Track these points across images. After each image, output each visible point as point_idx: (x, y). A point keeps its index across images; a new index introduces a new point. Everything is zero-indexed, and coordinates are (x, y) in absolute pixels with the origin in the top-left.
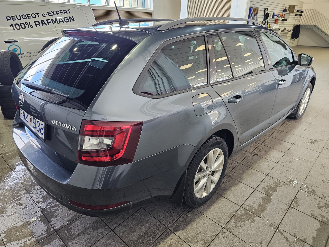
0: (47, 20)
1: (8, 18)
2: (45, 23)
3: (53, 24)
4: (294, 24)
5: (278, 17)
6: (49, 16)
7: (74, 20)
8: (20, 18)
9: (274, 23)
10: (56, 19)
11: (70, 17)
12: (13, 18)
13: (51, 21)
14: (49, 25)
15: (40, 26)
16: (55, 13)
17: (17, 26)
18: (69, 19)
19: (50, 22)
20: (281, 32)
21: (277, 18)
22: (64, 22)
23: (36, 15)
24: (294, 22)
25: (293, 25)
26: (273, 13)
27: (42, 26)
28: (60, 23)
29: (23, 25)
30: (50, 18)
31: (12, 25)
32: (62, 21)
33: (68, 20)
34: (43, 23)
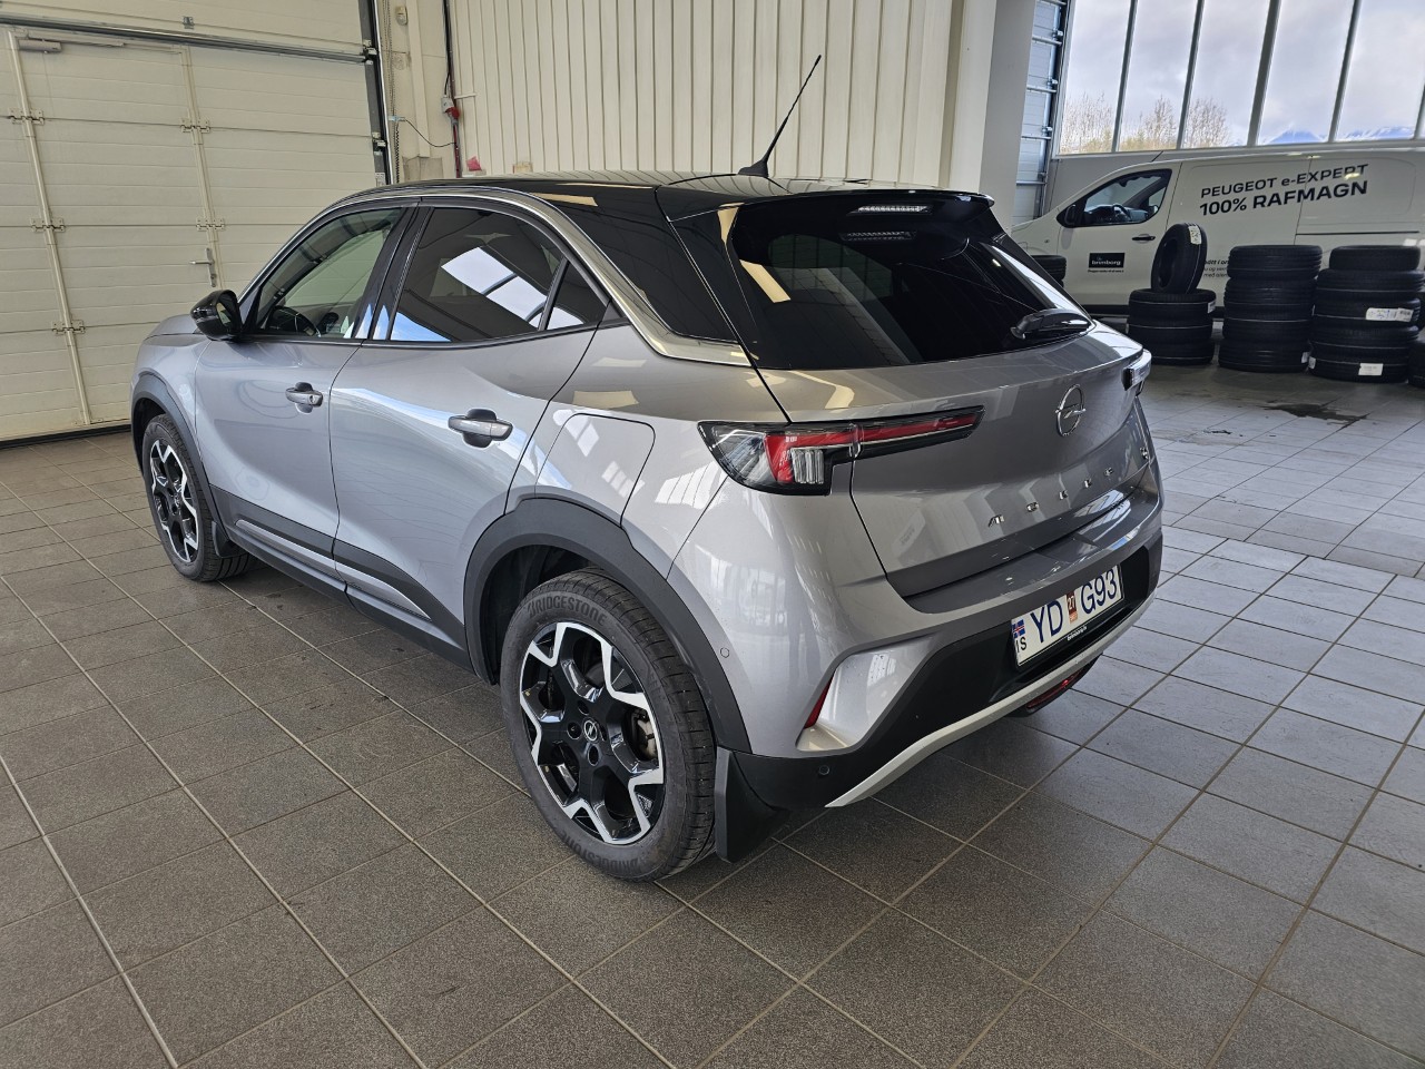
0: (1287, 194)
1: (1206, 192)
2: (1279, 201)
3: (1299, 200)
6: (1298, 182)
7: (1363, 191)
8: (1226, 190)
10: (1312, 191)
11: (1355, 185)
12: (1214, 192)
13: (1296, 195)
14: (1286, 202)
15: (1263, 206)
16: (1318, 176)
17: (1215, 207)
18: (1350, 188)
19: (1293, 197)
22: (1330, 197)
23: (1268, 183)
27: (1269, 205)
28: (1318, 198)
29: (1226, 205)
30: (1301, 187)
31: (1205, 205)
32: (1328, 195)
33: (1347, 191)
34: (1275, 199)
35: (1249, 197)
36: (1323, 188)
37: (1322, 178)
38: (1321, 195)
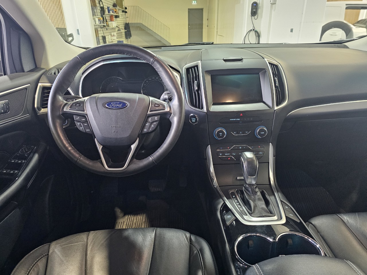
4: (123, 22)
5: (113, 12)
9: (110, 20)
20: (117, 31)
21: (113, 14)
24: (123, 20)
25: (123, 24)
26: (107, 8)
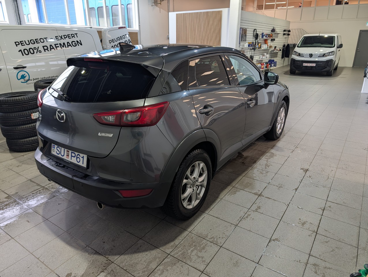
0: (55, 45)
1: (17, 43)
6: (57, 40)
7: (81, 44)
8: (28, 43)
9: (264, 43)
10: (64, 44)
11: (77, 41)
13: (59, 45)
14: (57, 49)
15: (48, 51)
16: (63, 37)
17: (26, 51)
20: (271, 52)
21: (266, 38)
22: (72, 47)
23: (45, 40)
26: (261, 34)
29: (31, 50)
31: (20, 51)
32: (70, 45)
33: (76, 44)
34: (52, 47)
35: (40, 46)
36: (68, 43)
37: (65, 38)
38: (68, 46)
